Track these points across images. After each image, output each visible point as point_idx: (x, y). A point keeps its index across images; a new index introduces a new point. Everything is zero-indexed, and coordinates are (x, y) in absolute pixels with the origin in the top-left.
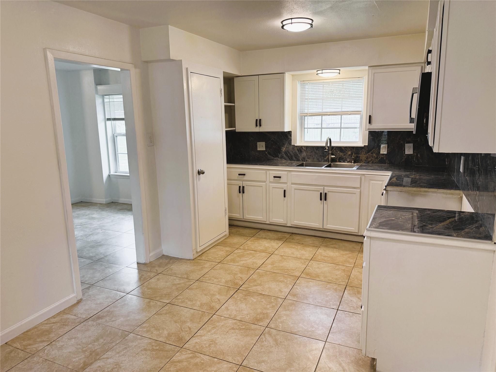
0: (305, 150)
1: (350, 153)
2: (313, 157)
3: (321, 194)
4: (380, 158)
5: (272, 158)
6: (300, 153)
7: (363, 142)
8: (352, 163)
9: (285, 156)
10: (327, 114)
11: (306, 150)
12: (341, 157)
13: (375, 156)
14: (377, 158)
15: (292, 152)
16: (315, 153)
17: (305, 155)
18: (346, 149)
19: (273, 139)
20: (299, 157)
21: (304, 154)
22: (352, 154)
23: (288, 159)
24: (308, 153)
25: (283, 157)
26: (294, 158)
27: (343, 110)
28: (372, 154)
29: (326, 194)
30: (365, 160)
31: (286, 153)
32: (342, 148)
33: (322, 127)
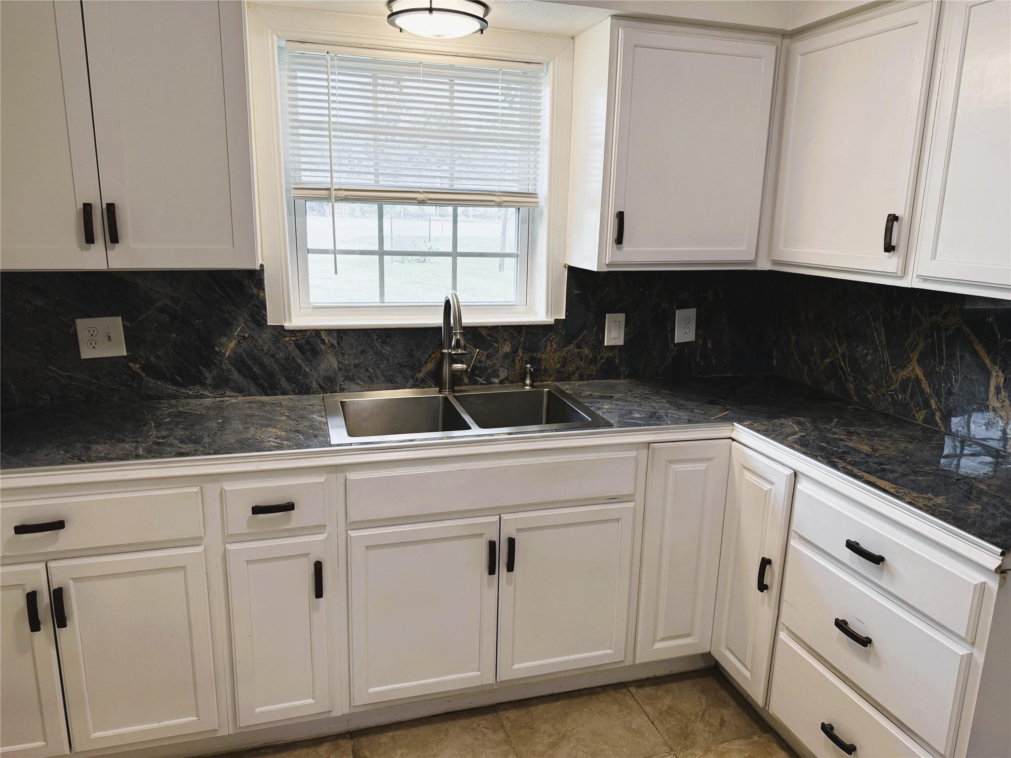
0: (332, 345)
1: (507, 348)
2: (371, 370)
3: (492, 545)
4: (602, 362)
5: (171, 388)
6: (310, 358)
7: (551, 307)
8: (525, 385)
9: (236, 375)
10: (415, 199)
11: (338, 343)
12: (479, 365)
13: (587, 356)
14: (593, 361)
15: (273, 356)
16: (378, 354)
17: (335, 365)
18: (494, 335)
19: (169, 303)
20: (306, 375)
21: (330, 362)
22: (514, 354)
23: (253, 389)
24: (346, 357)
25: (228, 380)
26: (284, 383)
27: (460, 185)
28: (579, 347)
29: (511, 542)
30: (558, 372)
31: (239, 362)
32: (480, 333)
33: (385, 249)
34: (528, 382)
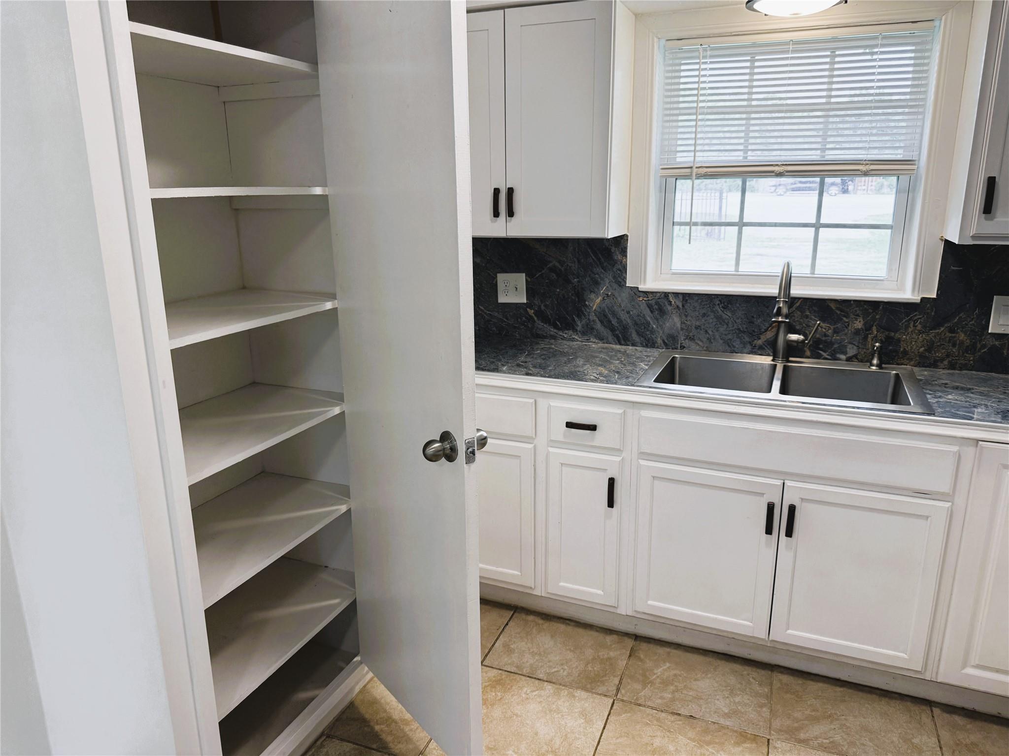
0: (678, 306)
1: (859, 324)
2: (710, 333)
3: (771, 508)
4: (983, 351)
5: (553, 331)
6: (658, 317)
7: (917, 285)
8: (872, 365)
9: (598, 326)
10: (772, 172)
11: (683, 306)
12: (824, 339)
13: (962, 342)
14: (972, 348)
15: (628, 312)
16: (719, 318)
17: (679, 325)
18: (845, 309)
19: (557, 264)
20: (652, 332)
21: (674, 322)
22: (867, 330)
23: (610, 338)
24: (689, 318)
25: (592, 329)
26: (634, 336)
27: (831, 155)
28: (952, 331)
29: (792, 509)
30: (921, 356)
31: (603, 316)
32: (828, 306)
33: (745, 221)
34: (875, 362)
